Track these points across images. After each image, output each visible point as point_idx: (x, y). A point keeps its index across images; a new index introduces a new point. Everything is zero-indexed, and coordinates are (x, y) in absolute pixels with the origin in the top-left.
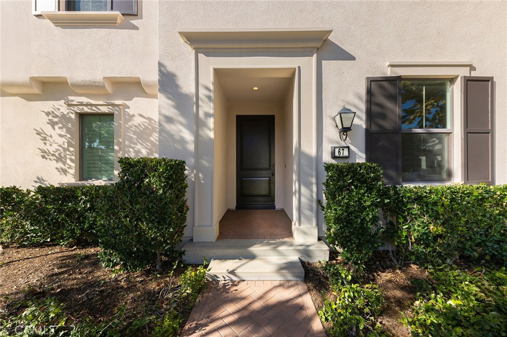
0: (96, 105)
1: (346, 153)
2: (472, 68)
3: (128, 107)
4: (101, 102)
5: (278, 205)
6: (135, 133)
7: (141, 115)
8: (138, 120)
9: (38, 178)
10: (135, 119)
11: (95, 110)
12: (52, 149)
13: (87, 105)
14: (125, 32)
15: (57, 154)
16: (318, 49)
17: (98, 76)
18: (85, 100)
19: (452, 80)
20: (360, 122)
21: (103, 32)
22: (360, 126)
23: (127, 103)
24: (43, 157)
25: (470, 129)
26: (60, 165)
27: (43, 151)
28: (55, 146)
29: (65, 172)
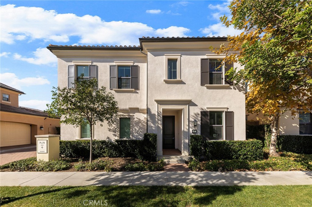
0: (125, 116)
1: (196, 132)
2: (228, 109)
3: (134, 116)
4: (126, 114)
5: (176, 147)
6: (135, 123)
7: (137, 118)
8: (136, 119)
9: (108, 137)
10: (135, 119)
11: (124, 117)
12: (111, 128)
13: (122, 115)
14: (135, 94)
15: (113, 130)
16: (188, 103)
17: (127, 107)
18: (122, 114)
19: (223, 111)
20: (199, 123)
21: (129, 94)
22: (199, 124)
23: (134, 114)
24: (109, 131)
25: (227, 125)
26: (114, 133)
27: (109, 129)
28: (113, 127)
29: (115, 135)
